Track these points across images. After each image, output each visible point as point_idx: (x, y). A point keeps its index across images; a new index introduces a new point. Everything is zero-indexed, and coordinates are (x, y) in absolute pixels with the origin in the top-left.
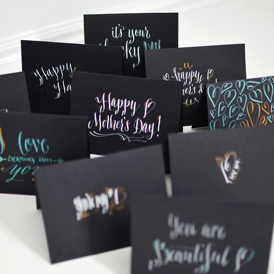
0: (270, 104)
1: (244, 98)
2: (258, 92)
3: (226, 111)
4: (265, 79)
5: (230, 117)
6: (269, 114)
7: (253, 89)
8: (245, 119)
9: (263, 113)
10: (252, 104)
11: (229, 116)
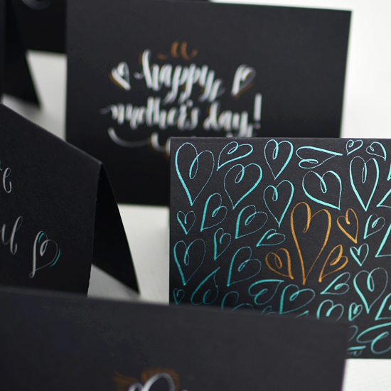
0: (363, 216)
1: (284, 191)
2: (330, 179)
3: (227, 220)
4: (357, 144)
5: (237, 238)
6: (355, 241)
7: (318, 170)
8: (282, 246)
9: (337, 237)
10: (309, 209)
11: (234, 234)
